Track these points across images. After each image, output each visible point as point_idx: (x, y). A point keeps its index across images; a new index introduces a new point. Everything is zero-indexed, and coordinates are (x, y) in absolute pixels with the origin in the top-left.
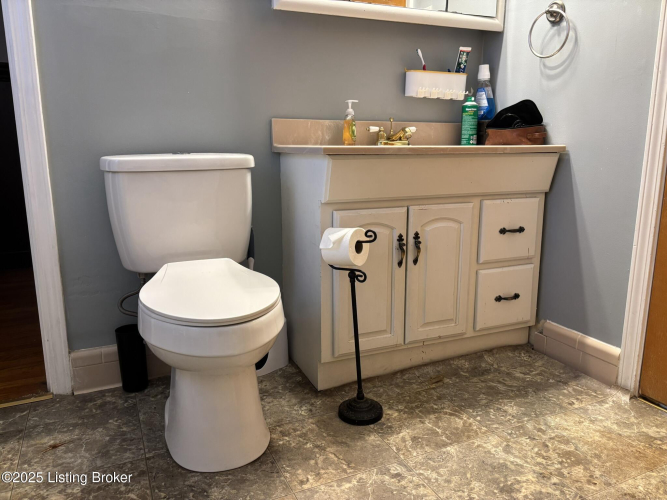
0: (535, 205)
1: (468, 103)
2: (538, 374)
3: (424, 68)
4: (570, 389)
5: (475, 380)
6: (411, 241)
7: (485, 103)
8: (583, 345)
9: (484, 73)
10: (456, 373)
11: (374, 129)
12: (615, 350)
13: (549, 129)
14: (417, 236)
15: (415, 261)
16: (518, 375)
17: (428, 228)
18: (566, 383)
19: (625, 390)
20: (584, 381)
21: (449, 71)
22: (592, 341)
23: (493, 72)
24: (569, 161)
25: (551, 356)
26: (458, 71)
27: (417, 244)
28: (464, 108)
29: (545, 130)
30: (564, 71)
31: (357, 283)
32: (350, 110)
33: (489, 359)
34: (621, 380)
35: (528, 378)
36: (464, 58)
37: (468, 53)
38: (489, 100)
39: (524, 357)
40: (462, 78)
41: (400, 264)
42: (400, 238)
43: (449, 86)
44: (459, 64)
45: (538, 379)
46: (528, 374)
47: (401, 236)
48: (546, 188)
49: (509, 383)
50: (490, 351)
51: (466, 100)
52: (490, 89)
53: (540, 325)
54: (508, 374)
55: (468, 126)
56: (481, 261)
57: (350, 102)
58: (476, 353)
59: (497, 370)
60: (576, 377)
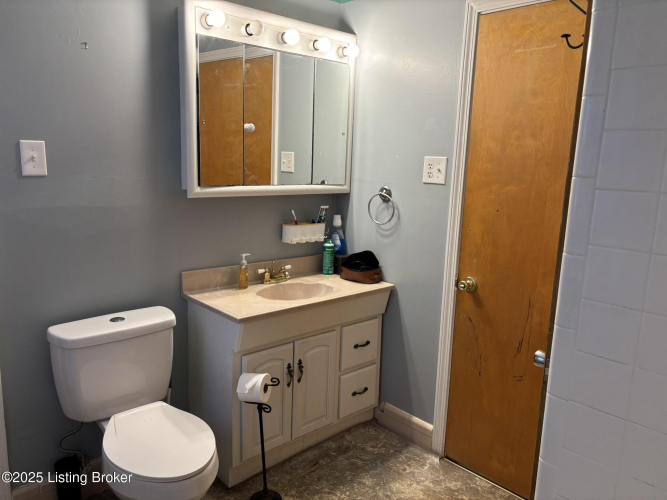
0: (376, 324)
1: (327, 245)
2: (383, 446)
3: (296, 223)
4: (403, 457)
5: (341, 458)
6: (296, 366)
7: (338, 242)
8: (410, 422)
9: (338, 221)
10: (327, 455)
11: (261, 271)
12: (430, 427)
13: (383, 269)
14: (300, 362)
15: (299, 381)
16: (371, 449)
17: (307, 355)
18: (400, 452)
19: (436, 454)
20: (411, 449)
21: (313, 222)
22: (416, 420)
23: (344, 220)
24: (397, 295)
25: (390, 430)
26: (319, 222)
27: (301, 367)
28: (324, 248)
29: (381, 271)
30: (392, 234)
31: (263, 413)
32: (244, 262)
33: (348, 437)
34: (434, 447)
35: (376, 450)
36: (324, 213)
37: (326, 210)
38: (341, 240)
39: (372, 431)
40: (322, 226)
41: (289, 385)
42: (289, 366)
43: (314, 233)
44: (320, 217)
45: (383, 451)
46: (375, 447)
47: (289, 365)
48: (383, 311)
49: (364, 457)
50: (349, 430)
51: (325, 241)
52: (341, 232)
53: (382, 406)
54: (363, 449)
55: (328, 260)
56: (343, 368)
57: (244, 255)
58: (339, 434)
59: (355, 447)
60: (407, 446)
